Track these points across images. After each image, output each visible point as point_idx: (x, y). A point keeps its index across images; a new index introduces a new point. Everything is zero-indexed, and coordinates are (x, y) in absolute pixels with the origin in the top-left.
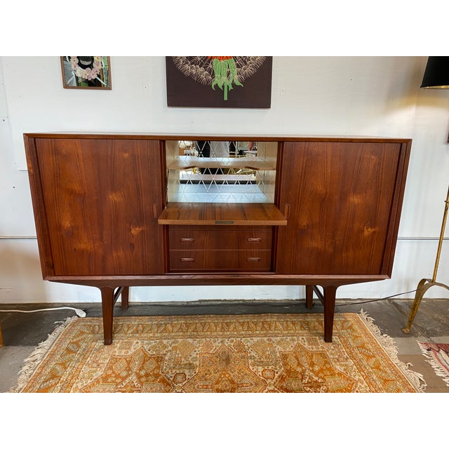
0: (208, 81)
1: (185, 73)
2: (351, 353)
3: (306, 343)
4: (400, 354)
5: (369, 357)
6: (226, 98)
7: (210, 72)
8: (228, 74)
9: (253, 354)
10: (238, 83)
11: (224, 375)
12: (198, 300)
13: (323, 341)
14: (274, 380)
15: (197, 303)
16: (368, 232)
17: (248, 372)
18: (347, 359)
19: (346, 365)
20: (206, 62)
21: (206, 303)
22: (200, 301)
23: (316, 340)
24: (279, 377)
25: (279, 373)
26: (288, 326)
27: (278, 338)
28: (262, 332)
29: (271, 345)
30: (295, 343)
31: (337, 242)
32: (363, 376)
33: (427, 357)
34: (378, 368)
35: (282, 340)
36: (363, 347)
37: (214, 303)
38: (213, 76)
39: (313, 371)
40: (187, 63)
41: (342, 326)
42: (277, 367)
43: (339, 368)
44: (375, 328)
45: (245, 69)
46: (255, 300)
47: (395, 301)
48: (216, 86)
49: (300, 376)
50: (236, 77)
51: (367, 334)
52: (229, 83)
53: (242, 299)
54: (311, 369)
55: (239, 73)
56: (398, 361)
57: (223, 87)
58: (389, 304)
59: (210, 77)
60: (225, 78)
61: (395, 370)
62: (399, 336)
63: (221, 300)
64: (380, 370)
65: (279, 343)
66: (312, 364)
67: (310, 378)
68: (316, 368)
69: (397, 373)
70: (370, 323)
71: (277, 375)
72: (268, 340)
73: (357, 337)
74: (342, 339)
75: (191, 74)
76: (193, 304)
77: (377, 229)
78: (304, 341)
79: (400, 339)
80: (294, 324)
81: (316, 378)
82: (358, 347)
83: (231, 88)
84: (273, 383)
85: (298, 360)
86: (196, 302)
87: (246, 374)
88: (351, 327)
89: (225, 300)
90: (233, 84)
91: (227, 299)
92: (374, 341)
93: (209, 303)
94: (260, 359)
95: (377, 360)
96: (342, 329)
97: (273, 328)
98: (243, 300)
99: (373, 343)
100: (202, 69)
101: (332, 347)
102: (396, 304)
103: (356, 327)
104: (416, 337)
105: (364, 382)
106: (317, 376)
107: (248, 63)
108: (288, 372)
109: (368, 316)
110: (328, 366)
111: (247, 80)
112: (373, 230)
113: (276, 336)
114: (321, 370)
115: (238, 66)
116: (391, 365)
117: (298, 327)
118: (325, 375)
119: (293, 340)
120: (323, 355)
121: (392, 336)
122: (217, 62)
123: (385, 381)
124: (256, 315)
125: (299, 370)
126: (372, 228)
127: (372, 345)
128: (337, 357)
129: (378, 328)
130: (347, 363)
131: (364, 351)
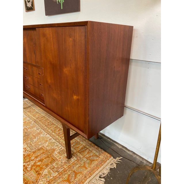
2: (65, 171)
5: (68, 180)
6: (62, 8)
9: (35, 140)
19: (50, 174)
29: (46, 141)
36: (76, 174)
39: (35, 163)
41: (90, 157)
42: (30, 150)
43: (45, 171)
49: (27, 160)
51: (92, 170)
54: (37, 162)
65: (50, 143)
66: (40, 161)
67: (29, 165)
68: (39, 163)
70: (109, 167)
72: (50, 139)
73: (85, 167)
74: (76, 162)
78: (59, 150)
82: (74, 171)
85: (40, 155)
88: (92, 161)
92: (88, 177)
94: (33, 143)
96: (87, 158)
99: (86, 176)
101: (64, 162)
103: (96, 163)
106: (32, 166)
109: (116, 163)
113: (55, 140)
114: (38, 166)
119: (57, 146)
120: (53, 161)
125: (33, 158)
127: (83, 177)
128: (56, 167)
129: (109, 173)
130: (53, 173)
131: (72, 176)
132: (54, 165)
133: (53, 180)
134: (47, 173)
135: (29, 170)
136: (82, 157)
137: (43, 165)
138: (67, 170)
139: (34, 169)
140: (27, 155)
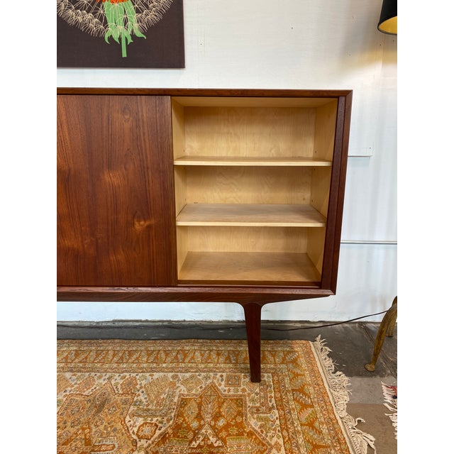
0: (99, 32)
1: (69, 21)
2: (281, 400)
3: (223, 383)
4: (352, 402)
5: (305, 406)
6: (124, 54)
7: (101, 20)
8: (126, 22)
9: (142, 397)
10: (139, 34)
11: (83, 429)
12: (111, 320)
13: (248, 380)
14: (150, 442)
15: (109, 324)
16: (140, 226)
17: (119, 426)
18: (270, 409)
19: (267, 420)
20: (95, 6)
21: (120, 324)
22: (114, 321)
23: (239, 379)
24: (160, 435)
25: (163, 429)
26: (209, 357)
27: (188, 375)
28: (170, 366)
29: (173, 385)
30: (209, 381)
31: (99, 241)
32: (284, 438)
33: (390, 408)
34: (311, 425)
35: (192, 377)
36: (301, 390)
37: (131, 324)
38: (105, 24)
39: (213, 428)
40: (70, 8)
41: (284, 359)
42: (166, 418)
43: (254, 423)
44: (329, 362)
45: (147, 15)
46: (184, 321)
47: (368, 325)
48: (111, 38)
49: (190, 436)
50: (136, 25)
51: (314, 372)
52: (127, 34)
53: (168, 319)
54: (213, 423)
55: (139, 21)
56: (344, 414)
57: (120, 39)
58: (358, 329)
59: (102, 26)
60: (121, 27)
61: (334, 429)
62: (359, 374)
63: (141, 321)
64: (314, 428)
65: (185, 382)
66: (217, 417)
67: (206, 438)
68: (221, 423)
69: (337, 434)
70: (324, 355)
71: (158, 432)
72: (173, 377)
73: (298, 375)
74: (276, 378)
75: (77, 22)
76: (104, 324)
77: (153, 222)
78: (222, 380)
79: (358, 381)
80: (218, 354)
81: (212, 439)
82: (293, 390)
83: (130, 40)
84: (146, 445)
85: (200, 410)
86: (108, 322)
87: (115, 430)
88: (294, 361)
89: (147, 321)
90: (133, 36)
91: (149, 319)
92: (320, 383)
93: (125, 324)
94: (148, 405)
95: (315, 412)
96: (282, 363)
97: (187, 360)
98: (170, 321)
99: (318, 384)
100: (90, 16)
101: (257, 390)
102: (367, 329)
103: (302, 360)
104: (382, 376)
105: (283, 449)
106: (216, 435)
107: (150, 6)
108: (177, 427)
109: (325, 345)
110: (239, 420)
111: (151, 30)
112: (147, 223)
113: (187, 371)
114: (227, 426)
115: (138, 11)
116: (332, 422)
117: (222, 359)
118: (229, 435)
119: (207, 378)
120: (239, 401)
121: (348, 374)
122: (109, 6)
123: (316, 447)
124: (175, 342)
125: (195, 424)
126: (145, 220)
127: (314, 388)
128: (258, 405)
129: (333, 362)
130: (269, 415)
131: (301, 397)
132: (250, 404)
133: (286, 423)
134: (259, 423)
135: (221, 445)
136: (272, 366)
137: (235, 418)
138: (281, 396)
139: (227, 436)
140: (173, 429)
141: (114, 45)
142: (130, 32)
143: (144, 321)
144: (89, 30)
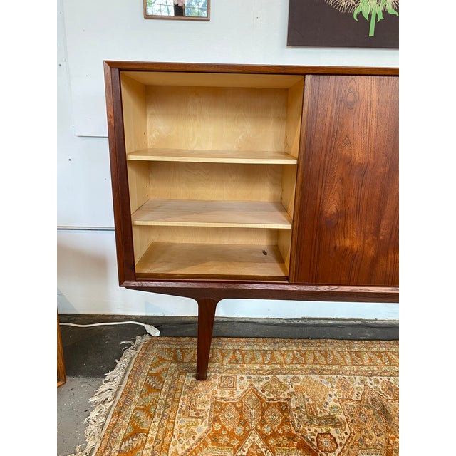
0: (349, 7)
10: (391, 11)
12: (300, 317)
15: (300, 322)
21: (312, 322)
22: (304, 319)
37: (323, 322)
46: (376, 320)
48: (360, 15)
50: (390, 1)
52: (378, 10)
57: (370, 16)
60: (373, 3)
63: (331, 319)
83: (381, 17)
86: (298, 320)
89: (337, 319)
90: (385, 13)
91: (339, 318)
93: (317, 322)
98: (361, 320)
141: (363, 22)
142: (382, 8)
143: (334, 319)
144: (338, 4)
